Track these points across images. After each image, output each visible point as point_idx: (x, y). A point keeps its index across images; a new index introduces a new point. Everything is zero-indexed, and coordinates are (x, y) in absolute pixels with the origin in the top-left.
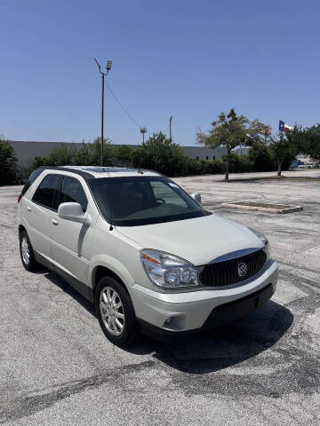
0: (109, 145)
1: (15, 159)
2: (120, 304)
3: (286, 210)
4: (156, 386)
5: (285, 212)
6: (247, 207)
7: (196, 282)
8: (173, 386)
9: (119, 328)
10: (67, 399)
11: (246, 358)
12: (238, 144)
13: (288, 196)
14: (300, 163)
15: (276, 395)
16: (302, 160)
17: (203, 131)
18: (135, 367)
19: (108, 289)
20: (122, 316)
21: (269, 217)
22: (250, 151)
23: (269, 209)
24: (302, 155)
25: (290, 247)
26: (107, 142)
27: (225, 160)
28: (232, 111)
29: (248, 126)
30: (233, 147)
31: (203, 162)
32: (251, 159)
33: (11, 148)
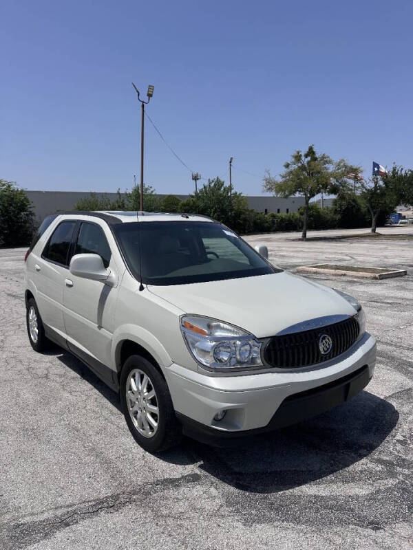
0: (151, 195)
1: (32, 214)
2: (153, 393)
3: (385, 275)
4: (202, 510)
5: (382, 278)
6: (332, 271)
7: (259, 361)
8: (225, 510)
9: (151, 428)
10: (74, 527)
11: (332, 472)
12: (318, 192)
13: (386, 257)
14: (401, 217)
15: (376, 526)
16: (404, 213)
17: (272, 176)
18: (174, 483)
19: (137, 372)
20: (155, 409)
21: (361, 284)
22: (335, 202)
23: (361, 274)
24: (403, 207)
25: (391, 321)
26: (149, 192)
27: (302, 214)
28: (311, 149)
29: (331, 168)
30: (313, 195)
31: (273, 216)
32: (336, 212)
33: (26, 199)
